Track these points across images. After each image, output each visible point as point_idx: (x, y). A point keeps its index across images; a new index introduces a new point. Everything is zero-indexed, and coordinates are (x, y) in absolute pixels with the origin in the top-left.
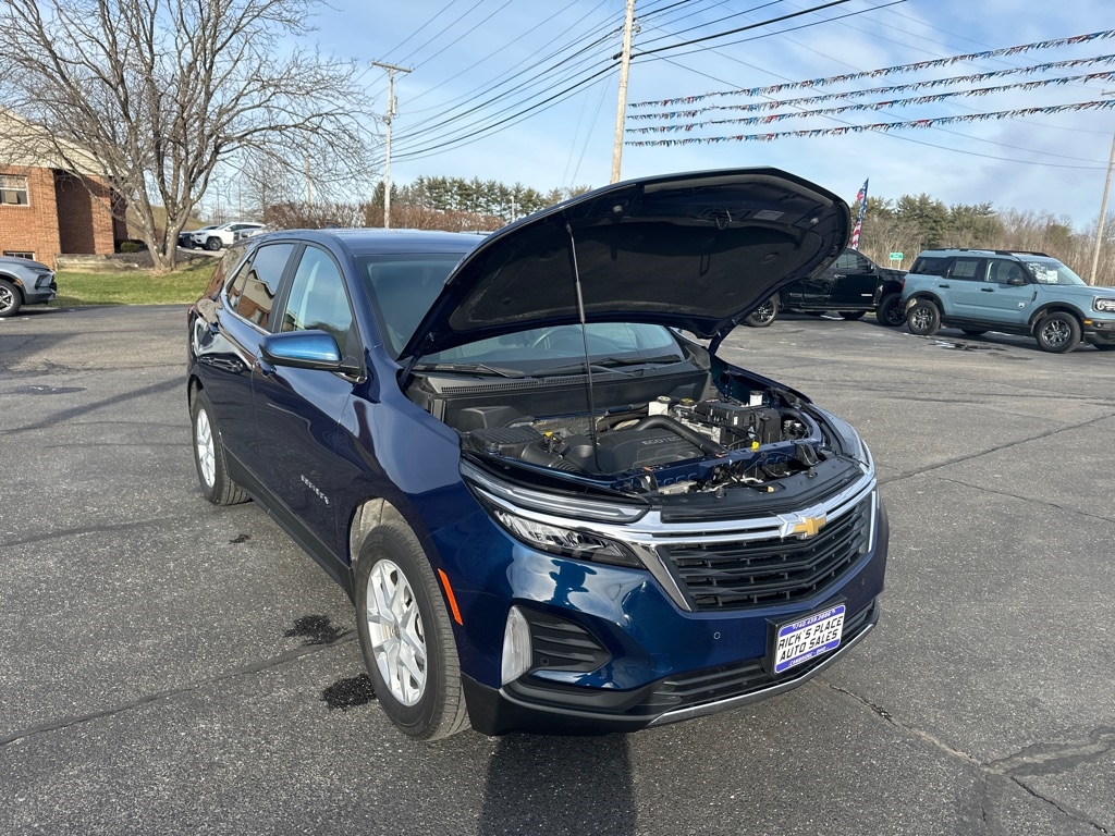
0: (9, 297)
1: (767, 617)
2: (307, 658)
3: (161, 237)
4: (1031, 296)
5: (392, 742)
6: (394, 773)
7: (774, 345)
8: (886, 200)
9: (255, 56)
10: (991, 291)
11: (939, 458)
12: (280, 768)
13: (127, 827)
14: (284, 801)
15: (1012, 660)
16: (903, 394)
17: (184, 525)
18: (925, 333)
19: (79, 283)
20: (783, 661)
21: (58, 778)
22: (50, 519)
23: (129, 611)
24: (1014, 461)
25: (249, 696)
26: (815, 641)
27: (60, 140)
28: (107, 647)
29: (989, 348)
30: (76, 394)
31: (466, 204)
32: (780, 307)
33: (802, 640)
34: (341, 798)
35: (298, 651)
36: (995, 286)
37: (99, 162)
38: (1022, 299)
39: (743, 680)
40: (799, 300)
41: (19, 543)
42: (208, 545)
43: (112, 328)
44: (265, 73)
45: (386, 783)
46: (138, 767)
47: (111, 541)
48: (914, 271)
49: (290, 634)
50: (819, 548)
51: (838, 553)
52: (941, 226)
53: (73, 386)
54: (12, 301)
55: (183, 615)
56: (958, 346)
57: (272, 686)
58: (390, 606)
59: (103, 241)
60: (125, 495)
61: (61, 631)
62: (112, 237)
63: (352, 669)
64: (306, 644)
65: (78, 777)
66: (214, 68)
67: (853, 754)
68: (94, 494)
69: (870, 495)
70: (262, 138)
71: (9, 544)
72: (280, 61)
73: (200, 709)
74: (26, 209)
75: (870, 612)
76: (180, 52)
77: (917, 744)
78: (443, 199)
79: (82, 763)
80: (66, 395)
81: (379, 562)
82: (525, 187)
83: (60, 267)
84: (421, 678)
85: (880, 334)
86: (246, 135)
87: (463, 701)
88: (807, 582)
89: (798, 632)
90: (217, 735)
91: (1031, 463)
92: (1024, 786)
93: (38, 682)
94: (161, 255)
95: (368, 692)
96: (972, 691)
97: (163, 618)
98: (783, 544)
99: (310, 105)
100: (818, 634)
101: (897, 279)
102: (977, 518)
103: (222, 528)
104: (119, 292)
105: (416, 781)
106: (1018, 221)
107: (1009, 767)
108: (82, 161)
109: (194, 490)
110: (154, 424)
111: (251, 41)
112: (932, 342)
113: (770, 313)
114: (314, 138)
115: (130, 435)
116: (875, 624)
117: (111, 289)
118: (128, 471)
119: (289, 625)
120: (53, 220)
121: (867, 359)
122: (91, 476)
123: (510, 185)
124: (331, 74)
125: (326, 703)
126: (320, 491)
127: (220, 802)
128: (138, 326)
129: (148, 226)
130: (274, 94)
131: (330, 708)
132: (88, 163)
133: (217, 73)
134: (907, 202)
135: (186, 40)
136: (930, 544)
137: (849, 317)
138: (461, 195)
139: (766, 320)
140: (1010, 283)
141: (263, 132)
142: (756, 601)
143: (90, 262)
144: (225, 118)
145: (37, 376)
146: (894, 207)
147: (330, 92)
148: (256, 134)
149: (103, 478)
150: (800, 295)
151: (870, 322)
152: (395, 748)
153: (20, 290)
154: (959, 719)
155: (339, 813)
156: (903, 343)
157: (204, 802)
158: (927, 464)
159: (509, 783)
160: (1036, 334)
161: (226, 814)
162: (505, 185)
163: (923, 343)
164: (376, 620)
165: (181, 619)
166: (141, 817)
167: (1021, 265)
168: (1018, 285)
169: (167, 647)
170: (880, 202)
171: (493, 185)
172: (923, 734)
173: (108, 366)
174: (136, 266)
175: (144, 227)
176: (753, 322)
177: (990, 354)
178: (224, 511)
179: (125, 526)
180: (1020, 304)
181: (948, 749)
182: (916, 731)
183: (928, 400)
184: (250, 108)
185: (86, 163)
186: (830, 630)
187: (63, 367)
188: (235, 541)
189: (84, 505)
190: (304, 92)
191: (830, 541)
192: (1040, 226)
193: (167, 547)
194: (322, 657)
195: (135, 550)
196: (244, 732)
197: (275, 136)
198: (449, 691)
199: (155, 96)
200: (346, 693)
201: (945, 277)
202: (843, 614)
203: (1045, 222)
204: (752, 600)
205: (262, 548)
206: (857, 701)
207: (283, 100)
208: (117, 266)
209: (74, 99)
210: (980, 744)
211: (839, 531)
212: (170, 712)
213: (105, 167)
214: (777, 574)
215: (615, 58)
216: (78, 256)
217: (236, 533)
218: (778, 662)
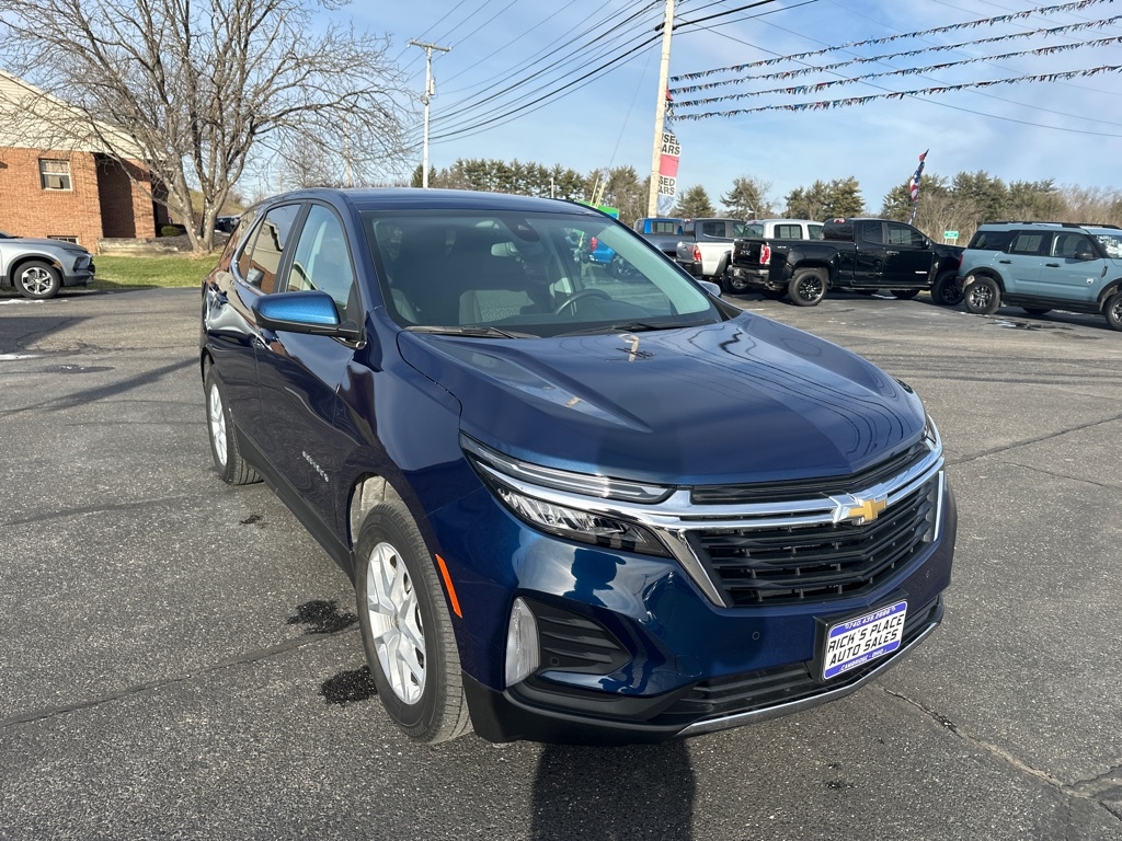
0: (48, 280)
1: (816, 615)
2: (308, 647)
3: (198, 219)
4: (1101, 271)
5: (392, 743)
6: (391, 779)
7: (821, 324)
8: (941, 177)
9: (290, 35)
10: (1056, 266)
11: (1003, 441)
12: (267, 769)
13: (94, 833)
14: (268, 809)
15: (1094, 664)
16: (961, 374)
17: (195, 505)
18: (984, 312)
19: (120, 266)
20: (833, 665)
21: (29, 775)
22: (60, 497)
23: (127, 594)
24: (1086, 444)
25: (241, 688)
26: (871, 643)
27: (101, 124)
28: (100, 632)
29: (1053, 327)
30: (104, 373)
31: (504, 187)
32: (830, 285)
33: (856, 642)
34: (330, 806)
35: (299, 640)
36: (1061, 261)
37: (138, 145)
38: (1091, 275)
39: (787, 687)
40: (850, 277)
41: (26, 521)
42: (217, 525)
43: (147, 310)
44: (300, 50)
45: (381, 790)
46: (114, 765)
47: (118, 520)
48: (972, 246)
49: (293, 621)
50: (878, 536)
51: (899, 542)
52: (999, 204)
53: (102, 365)
54: (51, 283)
55: (184, 599)
56: (1020, 326)
57: (268, 678)
58: (388, 594)
59: (144, 225)
60: (139, 474)
61: (56, 614)
62: (153, 222)
63: (353, 661)
64: (309, 632)
65: (50, 774)
66: (249, 47)
67: (913, 771)
68: (108, 472)
69: (937, 476)
70: (297, 117)
71: (15, 523)
72: (315, 38)
73: (188, 701)
74: (69, 193)
75: (934, 608)
76: (216, 33)
77: (986, 760)
78: (482, 181)
79: (57, 758)
80: (94, 374)
81: (378, 546)
82: (565, 169)
83: (102, 251)
84: (421, 674)
85: (935, 313)
86: (281, 115)
87: (465, 702)
88: (863, 575)
89: (852, 632)
90: (203, 731)
91: (1106, 447)
92: (1115, 813)
93: (23, 668)
94: (199, 238)
95: (369, 686)
96: (1049, 699)
97: (162, 602)
98: (836, 530)
99: (345, 83)
100: (875, 634)
101: (954, 256)
102: (1048, 505)
103: (233, 508)
104: (158, 275)
105: (414, 789)
106: (1082, 197)
107: (1097, 790)
108: (121, 143)
109: (210, 469)
110: (176, 403)
111: (286, 19)
112: (991, 321)
113: (818, 292)
114: (349, 117)
115: (151, 414)
116: (939, 622)
117: (150, 272)
118: (145, 449)
119: (292, 612)
120: (95, 204)
121: (922, 338)
122: (108, 454)
123: (549, 167)
124: (365, 50)
125: (323, 698)
126: (321, 468)
127: (199, 807)
128: (173, 307)
129: (186, 209)
130: (309, 72)
131: (328, 703)
132: (127, 146)
133: (252, 53)
134: (964, 181)
135: (222, 20)
136: (996, 533)
137: (902, 296)
138: (500, 178)
139: (815, 298)
140: (1078, 258)
141: (299, 112)
142: (802, 597)
143: (131, 246)
144: (261, 97)
145: (68, 355)
146: (949, 185)
147: (364, 69)
148: (291, 114)
149: (120, 457)
150: (851, 273)
151: (924, 300)
152: (394, 749)
153: (58, 273)
154: (1035, 732)
155: (327, 823)
156: (959, 322)
157: (181, 807)
158: (990, 447)
159: (518, 794)
160: (1105, 312)
161: (203, 821)
162: (544, 167)
163: (984, 322)
164: (376, 608)
165: (180, 603)
166: (111, 821)
167: (1091, 239)
168: (1086, 260)
169: (163, 633)
170: (935, 180)
171: (533, 167)
172: (993, 748)
173: (139, 346)
174: (176, 249)
175: (182, 210)
176: (800, 301)
177: (1055, 333)
178: (237, 490)
179: (134, 506)
180: (1088, 280)
181: (1023, 767)
182: (985, 744)
183: (988, 380)
184: (285, 87)
185: (125, 147)
186: (889, 630)
187: (94, 347)
188: (246, 522)
189: (96, 483)
190: (338, 69)
191: (890, 528)
192: (1106, 203)
193: (175, 527)
194: (324, 646)
195: (142, 531)
196: (233, 728)
197: (310, 116)
198: (450, 691)
199: (193, 77)
200: (347, 687)
201: (1006, 252)
202: (904, 612)
203: (1110, 199)
204: (798, 595)
205: (273, 529)
206: (916, 708)
207: (317, 79)
208: (157, 249)
209: (113, 82)
210: (1060, 761)
211: (902, 515)
212: (157, 704)
213: (143, 150)
214: (828, 565)
215: (657, 29)
216: (120, 239)
217: (247, 513)
218: (828, 666)
